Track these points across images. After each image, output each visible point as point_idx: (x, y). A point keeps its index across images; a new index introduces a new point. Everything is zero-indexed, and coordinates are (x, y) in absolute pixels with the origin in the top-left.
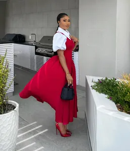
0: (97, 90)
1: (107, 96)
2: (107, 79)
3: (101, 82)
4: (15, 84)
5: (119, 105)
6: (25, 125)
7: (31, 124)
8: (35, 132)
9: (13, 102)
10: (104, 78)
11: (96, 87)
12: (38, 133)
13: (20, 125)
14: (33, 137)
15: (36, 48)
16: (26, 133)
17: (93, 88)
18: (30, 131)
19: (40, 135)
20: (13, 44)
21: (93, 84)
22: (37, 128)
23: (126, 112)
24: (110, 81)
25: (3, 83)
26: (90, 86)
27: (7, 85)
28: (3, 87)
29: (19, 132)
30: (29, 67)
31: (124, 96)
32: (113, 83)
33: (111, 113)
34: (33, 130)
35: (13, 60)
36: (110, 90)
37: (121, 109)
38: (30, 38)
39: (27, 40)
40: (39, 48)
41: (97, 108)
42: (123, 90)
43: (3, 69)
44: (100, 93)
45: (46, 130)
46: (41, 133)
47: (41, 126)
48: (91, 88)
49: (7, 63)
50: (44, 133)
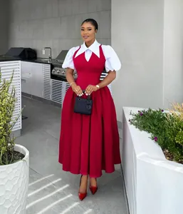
0: (136, 125)
1: (150, 135)
2: (150, 110)
3: (142, 115)
4: (24, 118)
5: (167, 151)
6: (38, 179)
8: (52, 189)
9: (22, 147)
10: (147, 110)
11: (136, 121)
12: (54, 189)
13: (31, 179)
14: (49, 196)
15: (52, 67)
17: (132, 123)
18: (45, 187)
19: (59, 193)
20: (20, 61)
21: (131, 117)
22: (54, 182)
23: (177, 161)
24: (154, 112)
25: (8, 116)
26: (127, 119)
27: (13, 118)
28: (8, 122)
30: (42, 95)
31: (174, 135)
32: (159, 116)
33: (156, 163)
34: (48, 185)
35: (20, 86)
36: (155, 126)
37: (170, 157)
38: (43, 53)
39: (38, 56)
40: (56, 68)
41: (137, 156)
42: (172, 125)
43: (8, 98)
44: (141, 130)
45: (67, 186)
46: (60, 190)
47: (60, 179)
48: (128, 122)
49: (14, 90)
50: (64, 190)
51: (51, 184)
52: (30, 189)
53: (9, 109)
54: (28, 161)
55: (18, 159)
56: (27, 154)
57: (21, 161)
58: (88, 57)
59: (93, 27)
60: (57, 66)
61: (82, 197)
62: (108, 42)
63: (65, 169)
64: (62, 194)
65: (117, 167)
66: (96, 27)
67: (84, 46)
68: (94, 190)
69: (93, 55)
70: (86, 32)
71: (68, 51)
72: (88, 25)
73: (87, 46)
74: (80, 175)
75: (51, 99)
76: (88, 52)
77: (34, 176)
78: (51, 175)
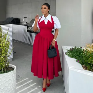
0: (69, 55)
1: (76, 60)
2: (76, 48)
3: (72, 50)
4: (14, 53)
5: (84, 66)
6: (21, 80)
7: (25, 79)
9: (13, 65)
10: (74, 47)
11: (69, 53)
12: (29, 85)
15: (28, 27)
17: (66, 54)
18: (24, 84)
20: (12, 25)
21: (66, 51)
22: (29, 82)
23: (89, 70)
24: (78, 49)
25: (6, 52)
26: (64, 52)
27: (8, 53)
30: (23, 41)
32: (80, 51)
34: (26, 83)
35: (12, 36)
36: (78, 56)
37: (85, 68)
38: (23, 20)
41: (69, 68)
42: (86, 55)
43: (6, 42)
44: (71, 58)
45: (35, 83)
46: (32, 85)
49: (9, 38)
50: (34, 85)
52: (17, 85)
54: (16, 71)
55: (11, 70)
56: (15, 68)
59: (47, 8)
62: (55, 15)
66: (49, 7)
75: (27, 42)
76: (46, 20)
77: (19, 79)
78: (27, 78)
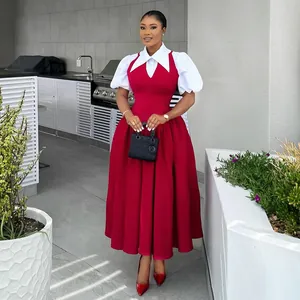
0: (226, 177)
1: (248, 193)
2: (248, 154)
3: (235, 161)
5: (275, 218)
6: (69, 261)
7: (84, 259)
8: (93, 277)
9: (39, 211)
10: (243, 153)
11: (226, 171)
12: (99, 278)
13: (56, 261)
14: (89, 287)
16: (71, 279)
17: (219, 174)
18: (80, 274)
19: (105, 283)
20: (35, 77)
21: (219, 165)
22: (96, 267)
23: (291, 233)
24: (255, 157)
25: (14, 163)
26: (213, 168)
28: (15, 172)
29: (54, 278)
30: (75, 131)
31: (287, 192)
32: (263, 163)
33: (258, 236)
34: (87, 271)
35: (36, 116)
36: (256, 178)
37: (280, 227)
38: (77, 64)
39: (70, 69)
40: (100, 88)
41: (228, 227)
43: (15, 135)
44: (234, 185)
45: (119, 272)
46: (107, 278)
47: (107, 262)
48: (215, 173)
49: (24, 121)
50: (114, 278)
51: (91, 269)
53: (16, 152)
54: (50, 234)
55: (33, 231)
56: (49, 223)
57: (37, 235)
58: (151, 71)
59: (158, 24)
60: (102, 85)
61: (143, 289)
62: (183, 48)
63: (115, 246)
64: (110, 286)
65: (196, 242)
66: (164, 25)
67: (144, 54)
68: (160, 280)
69: (160, 67)
70: (149, 31)
71: (119, 61)
72: (151, 21)
73: (150, 54)
74: (139, 255)
75: (91, 135)
76: (152, 63)
77: (62, 257)
78: (92, 256)
